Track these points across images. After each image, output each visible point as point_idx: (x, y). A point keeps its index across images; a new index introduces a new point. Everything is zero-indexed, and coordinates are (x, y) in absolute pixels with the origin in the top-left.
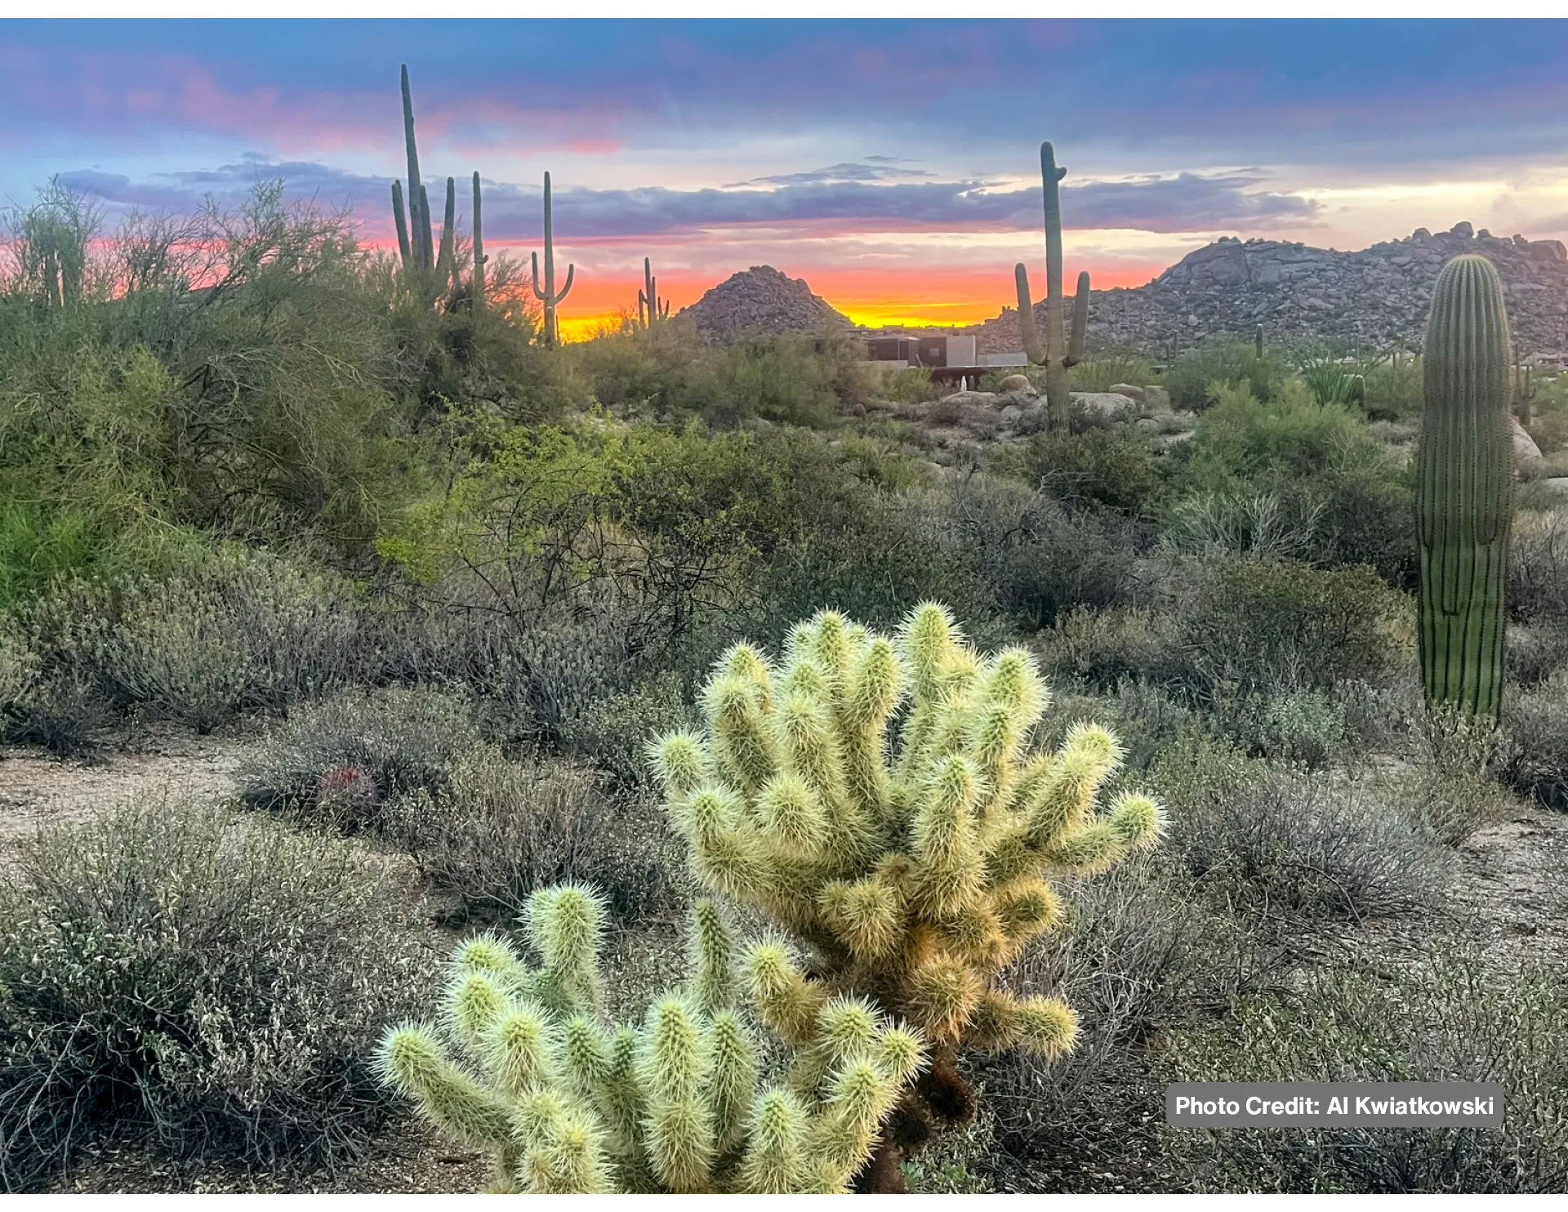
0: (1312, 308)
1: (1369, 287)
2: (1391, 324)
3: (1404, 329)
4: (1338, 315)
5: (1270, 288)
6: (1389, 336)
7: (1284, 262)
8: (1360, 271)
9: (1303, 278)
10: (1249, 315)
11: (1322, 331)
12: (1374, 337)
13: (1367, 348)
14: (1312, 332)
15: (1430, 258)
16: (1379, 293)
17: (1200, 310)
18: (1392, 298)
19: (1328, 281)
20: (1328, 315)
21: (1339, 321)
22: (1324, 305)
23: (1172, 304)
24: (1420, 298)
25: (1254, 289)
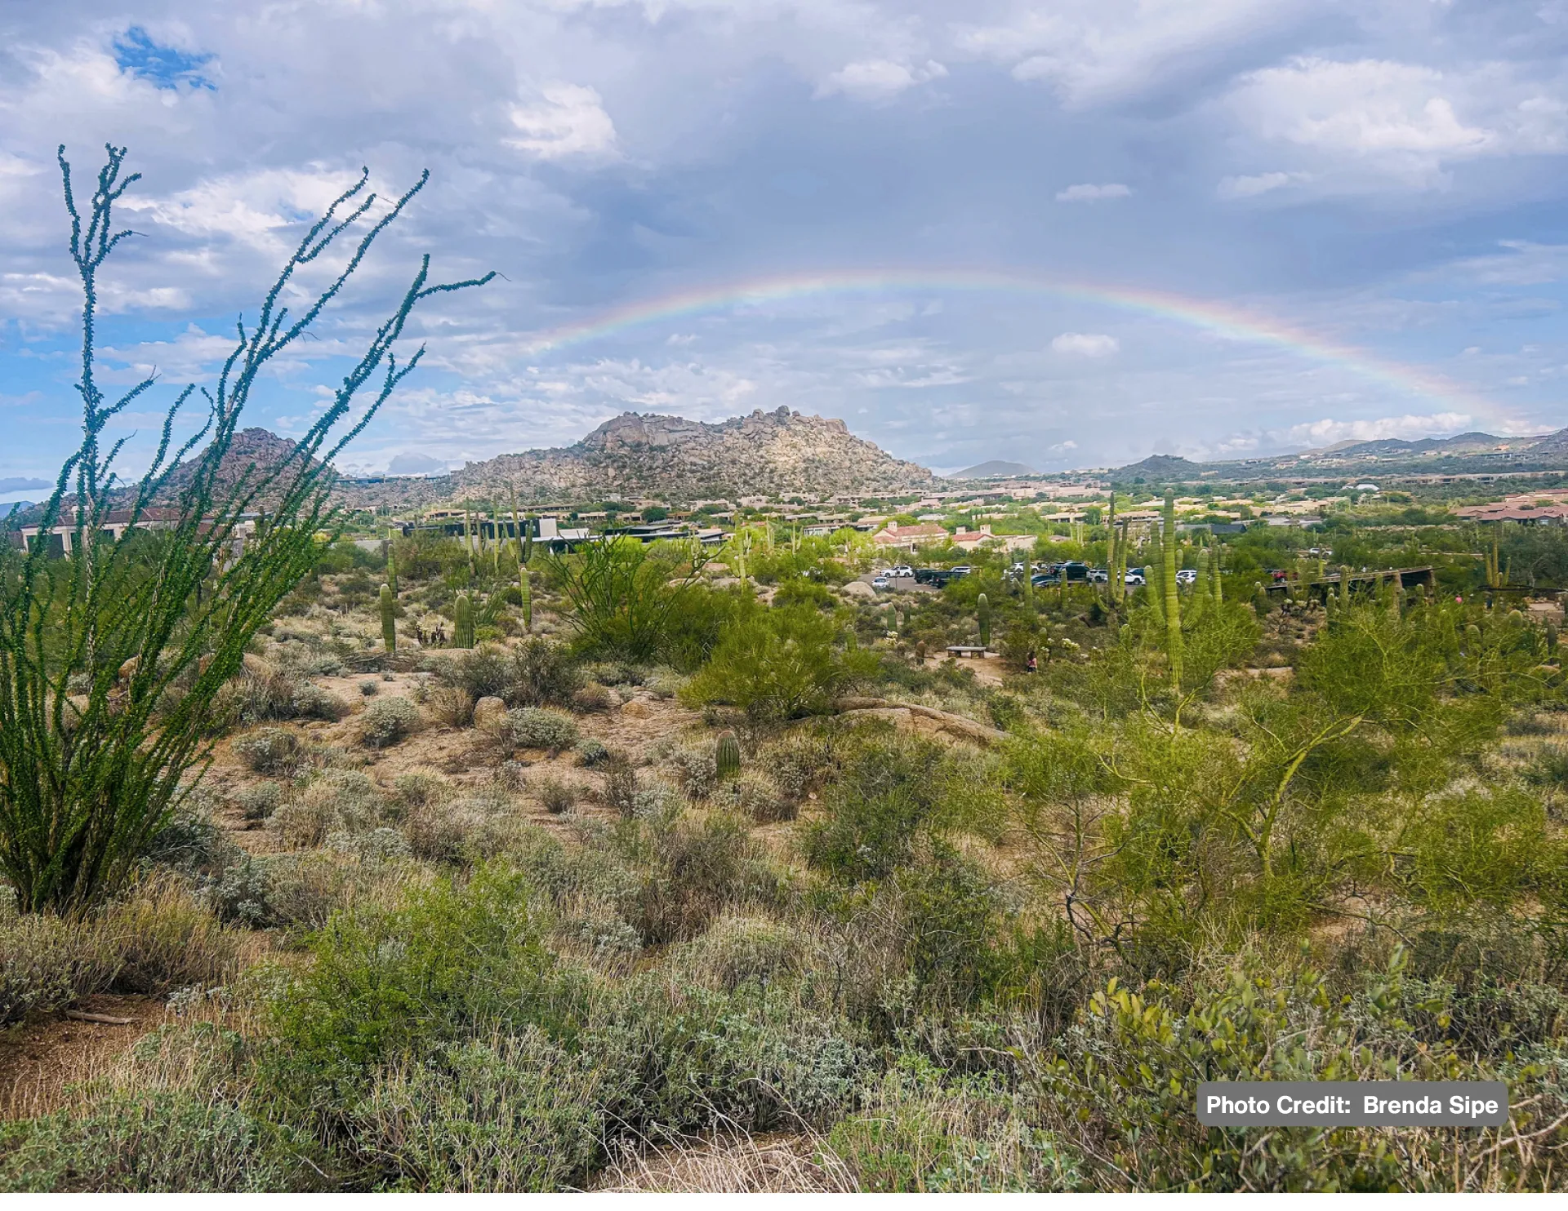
0: (692, 464)
1: (728, 449)
2: (745, 474)
3: (753, 478)
4: (711, 469)
5: (663, 449)
6: (745, 482)
7: (670, 431)
8: (722, 438)
9: (685, 443)
10: (650, 468)
11: (701, 479)
12: (736, 483)
13: (731, 492)
14: (694, 481)
15: (765, 430)
16: (736, 455)
17: (615, 465)
18: (744, 456)
19: (701, 444)
20: (704, 468)
21: (712, 472)
22: (700, 462)
23: (595, 460)
24: (762, 457)
25: (652, 449)
